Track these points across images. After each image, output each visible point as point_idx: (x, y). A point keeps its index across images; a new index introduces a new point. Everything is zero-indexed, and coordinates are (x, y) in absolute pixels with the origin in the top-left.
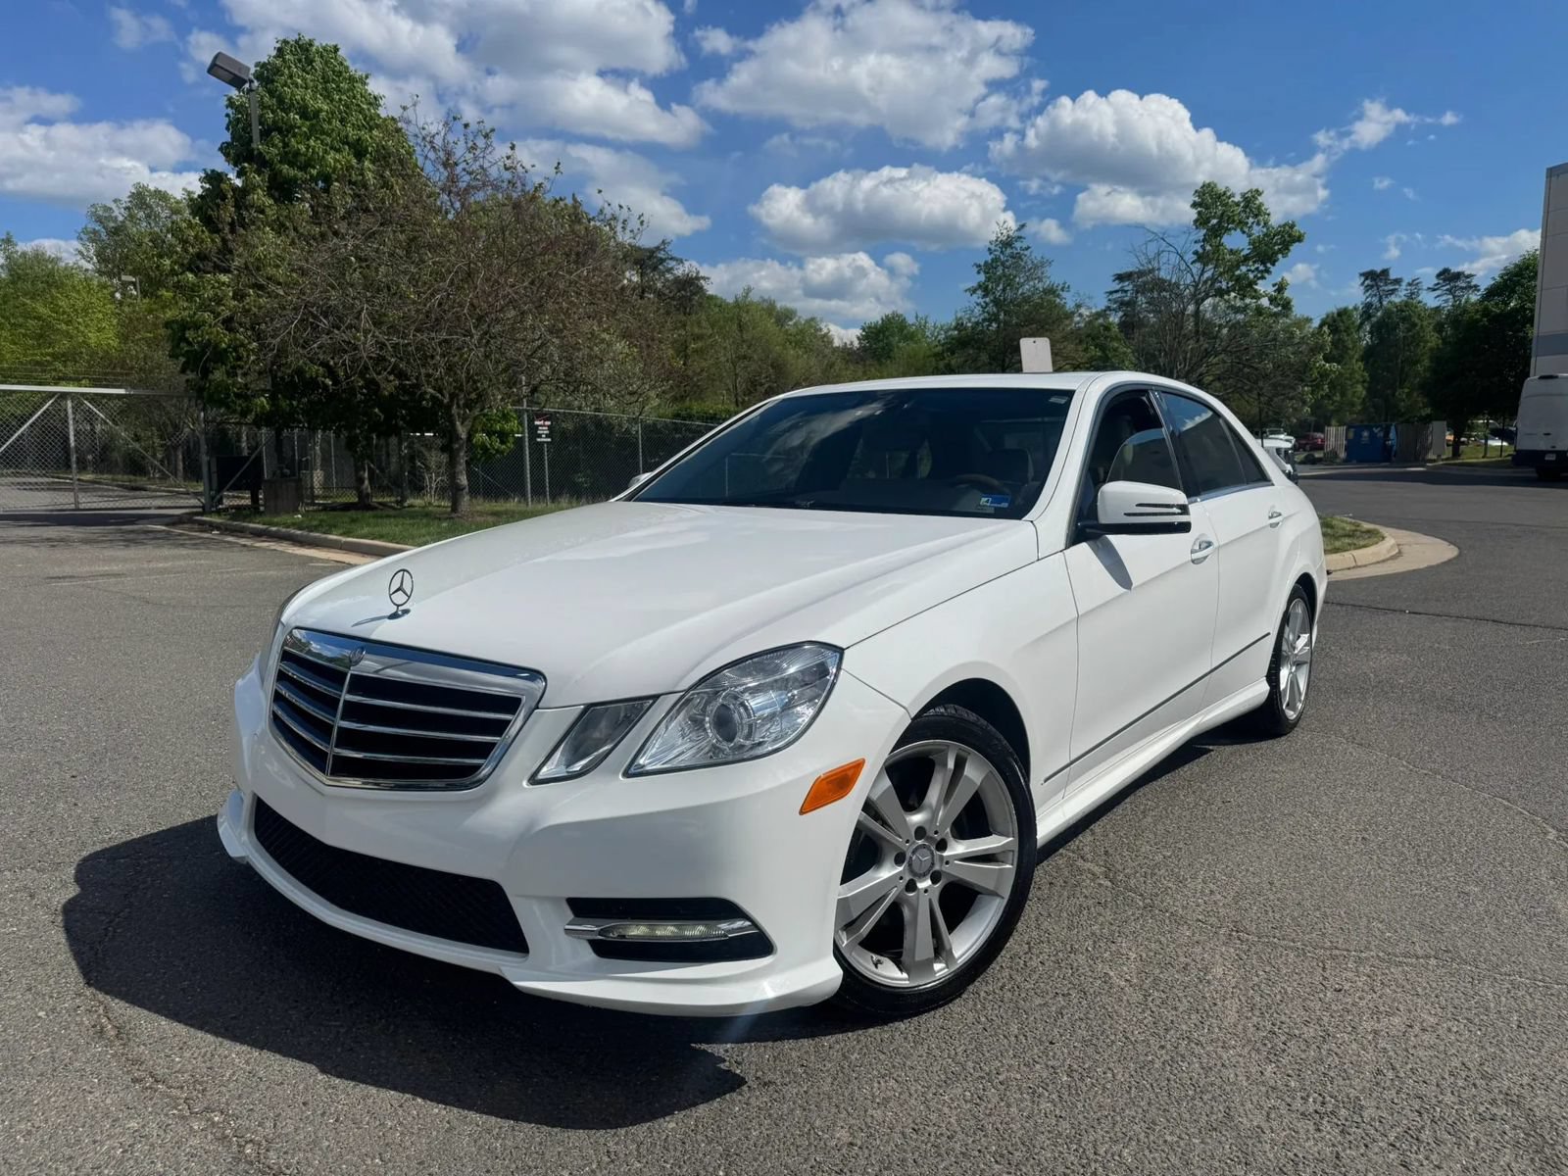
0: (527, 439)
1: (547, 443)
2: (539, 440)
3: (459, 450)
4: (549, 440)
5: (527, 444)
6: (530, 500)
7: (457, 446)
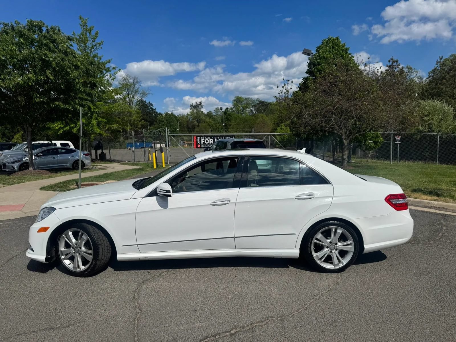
0: (392, 142)
1: (399, 143)
2: (396, 142)
3: (345, 148)
4: (400, 142)
5: (392, 144)
6: (391, 160)
7: (344, 147)
